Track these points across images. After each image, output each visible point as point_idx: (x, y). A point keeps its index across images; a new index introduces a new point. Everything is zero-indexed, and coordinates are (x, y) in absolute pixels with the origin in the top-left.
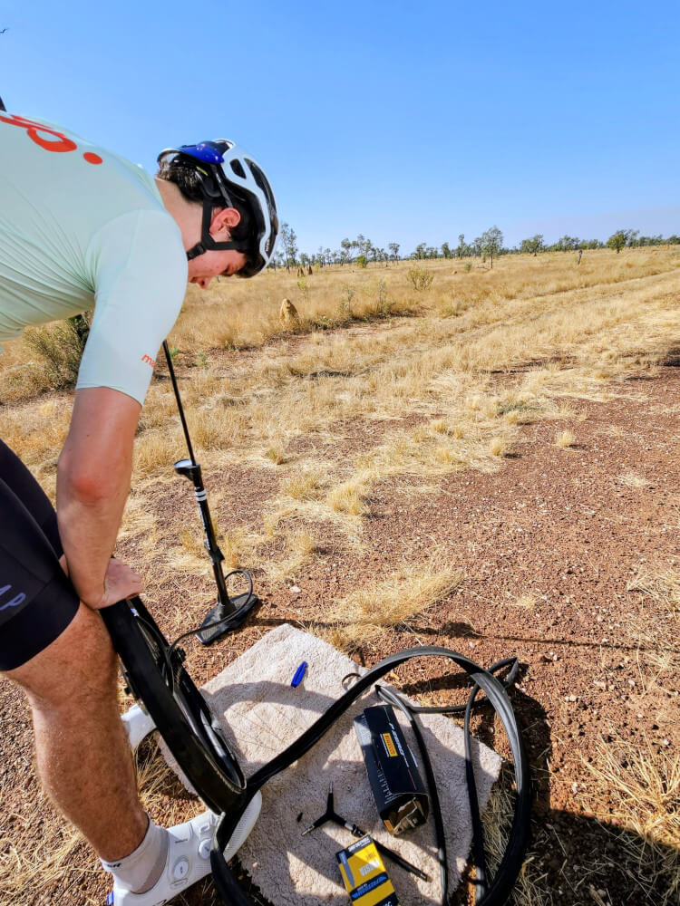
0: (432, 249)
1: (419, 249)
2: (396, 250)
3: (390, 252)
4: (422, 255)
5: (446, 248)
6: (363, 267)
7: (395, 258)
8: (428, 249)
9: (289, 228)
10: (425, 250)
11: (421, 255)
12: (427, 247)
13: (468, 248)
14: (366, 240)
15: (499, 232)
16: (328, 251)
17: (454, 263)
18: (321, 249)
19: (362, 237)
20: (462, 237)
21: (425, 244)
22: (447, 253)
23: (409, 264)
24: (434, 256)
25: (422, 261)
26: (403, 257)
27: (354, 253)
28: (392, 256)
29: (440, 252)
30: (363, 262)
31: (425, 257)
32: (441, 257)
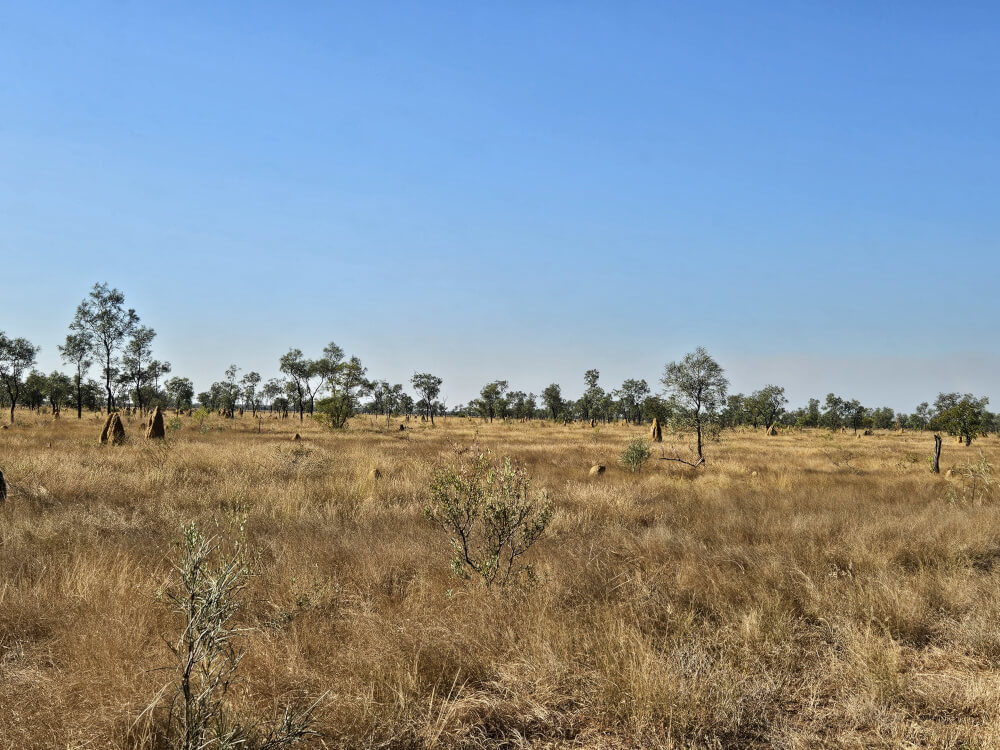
0: (520, 395)
1: (491, 393)
2: (432, 391)
3: (417, 396)
4: (496, 406)
5: (552, 394)
6: (336, 425)
7: (429, 410)
8: (511, 395)
9: (125, 307)
10: (504, 396)
11: (493, 405)
12: (508, 391)
13: (608, 403)
14: (346, 360)
15: (714, 368)
16: (254, 378)
17: (576, 432)
18: (231, 373)
19: (335, 351)
20: (593, 376)
21: (503, 383)
22: (557, 408)
23: (464, 428)
24: (524, 411)
25: (497, 422)
26: (449, 409)
27: (318, 388)
28: (422, 404)
29: (540, 404)
30: (339, 411)
31: (505, 414)
32: (542, 415)
